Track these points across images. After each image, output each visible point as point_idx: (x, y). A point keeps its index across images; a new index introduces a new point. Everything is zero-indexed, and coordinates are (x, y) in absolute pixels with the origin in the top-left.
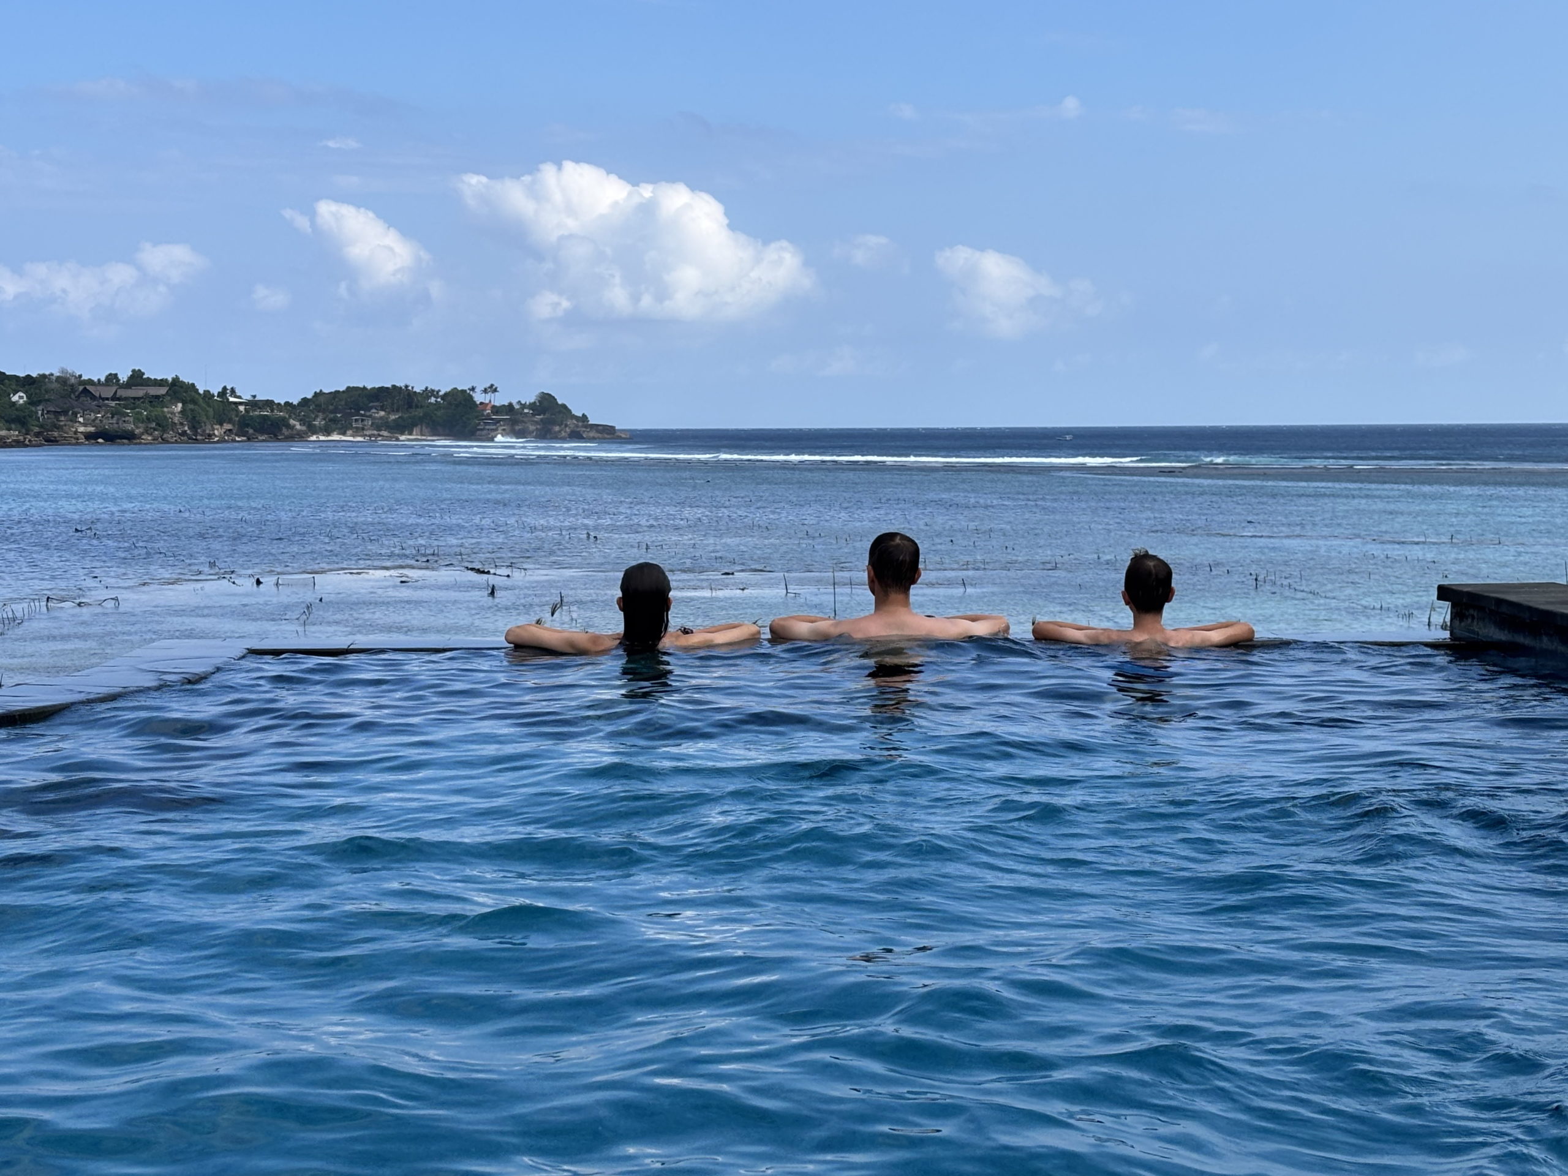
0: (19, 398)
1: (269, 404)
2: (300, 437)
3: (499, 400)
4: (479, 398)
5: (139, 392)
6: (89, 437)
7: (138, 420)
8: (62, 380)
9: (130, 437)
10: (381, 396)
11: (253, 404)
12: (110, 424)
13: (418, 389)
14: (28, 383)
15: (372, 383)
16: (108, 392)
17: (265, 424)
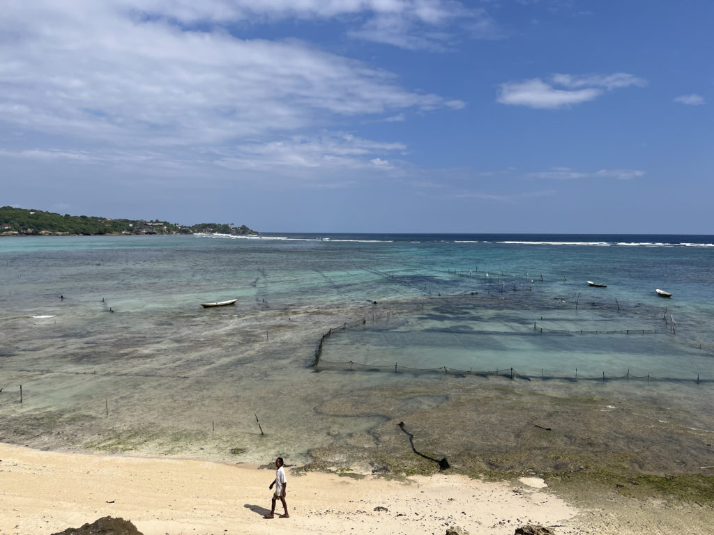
0: (131, 225)
1: (185, 227)
2: (192, 233)
3: (234, 226)
4: (229, 226)
5: (157, 224)
6: (146, 233)
7: (156, 230)
8: (141, 222)
9: (155, 233)
10: (209, 225)
11: (182, 227)
12: (150, 231)
13: (217, 224)
14: (133, 222)
15: (207, 223)
16: (150, 224)
17: (184, 231)
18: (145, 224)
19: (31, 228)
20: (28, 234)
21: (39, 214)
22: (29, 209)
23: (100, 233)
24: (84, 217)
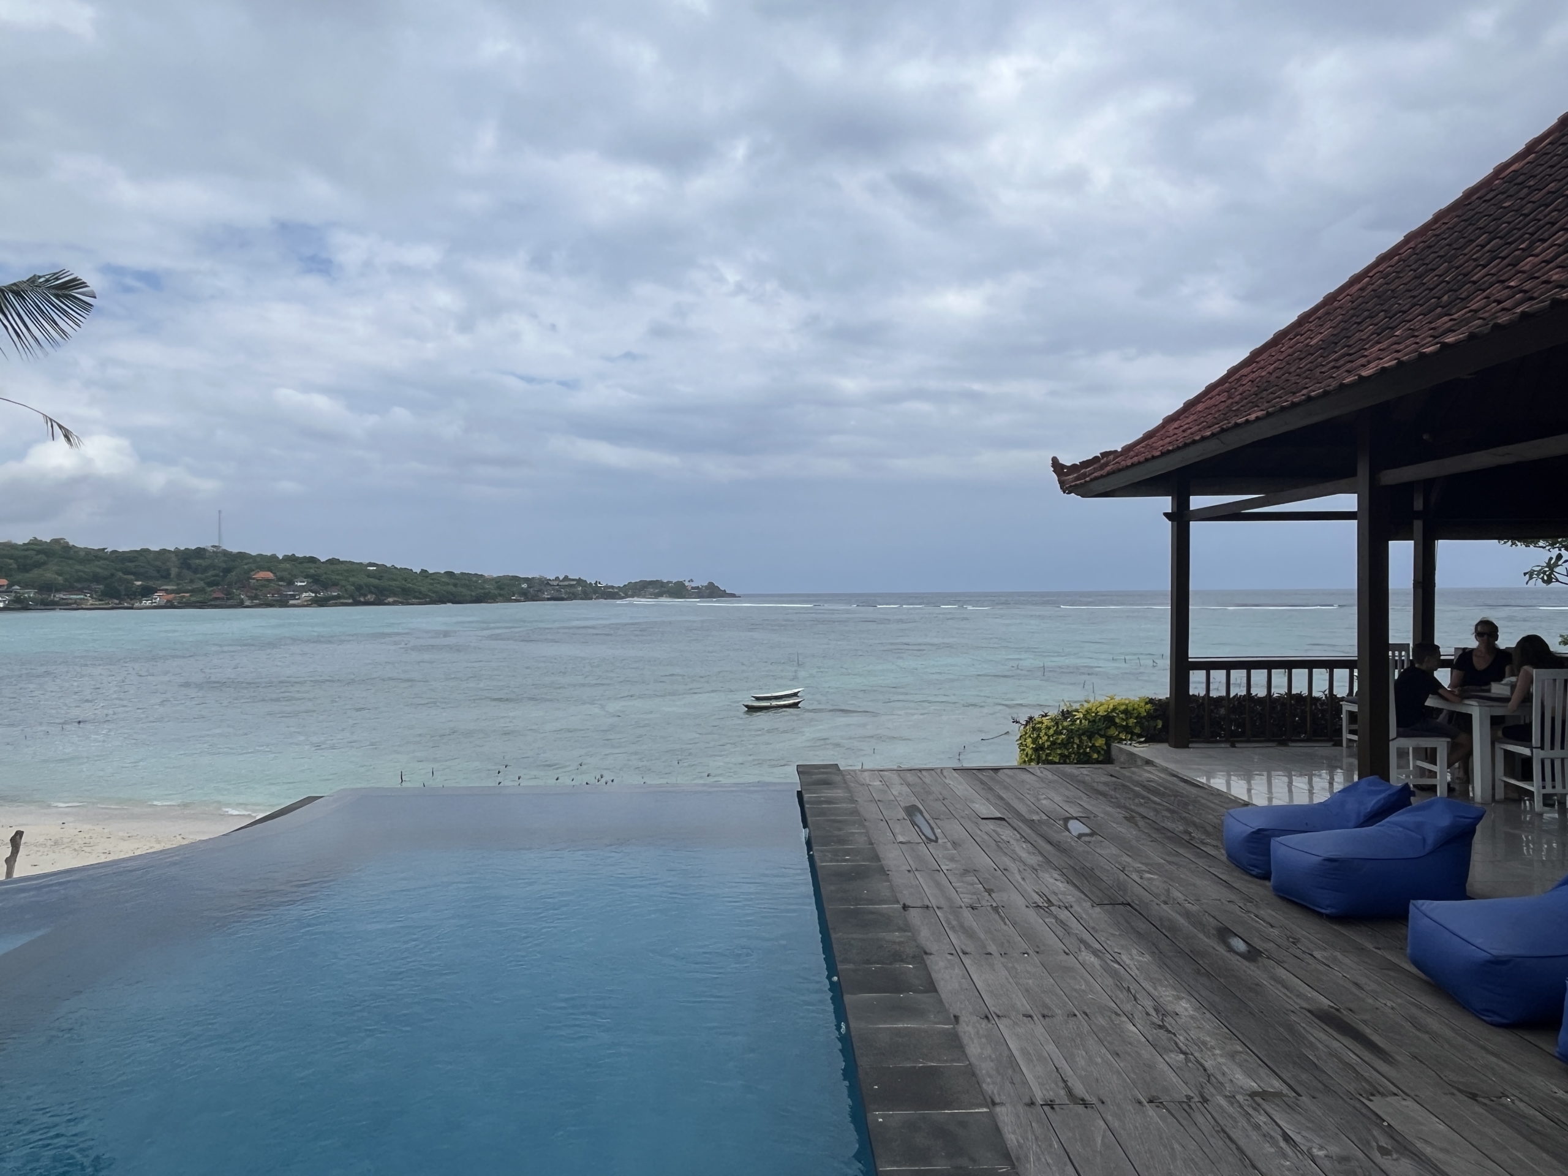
0: (525, 586)
1: (612, 587)
2: (623, 598)
3: (694, 585)
4: (687, 584)
5: (566, 583)
6: (549, 598)
7: (566, 593)
8: (539, 579)
9: (564, 599)
11: (607, 587)
12: (556, 594)
14: (526, 580)
16: (555, 583)
17: (609, 593)
18: (545, 583)
19: (371, 592)
20: (367, 603)
21: (383, 571)
22: (366, 561)
23: (478, 600)
24: (450, 574)
